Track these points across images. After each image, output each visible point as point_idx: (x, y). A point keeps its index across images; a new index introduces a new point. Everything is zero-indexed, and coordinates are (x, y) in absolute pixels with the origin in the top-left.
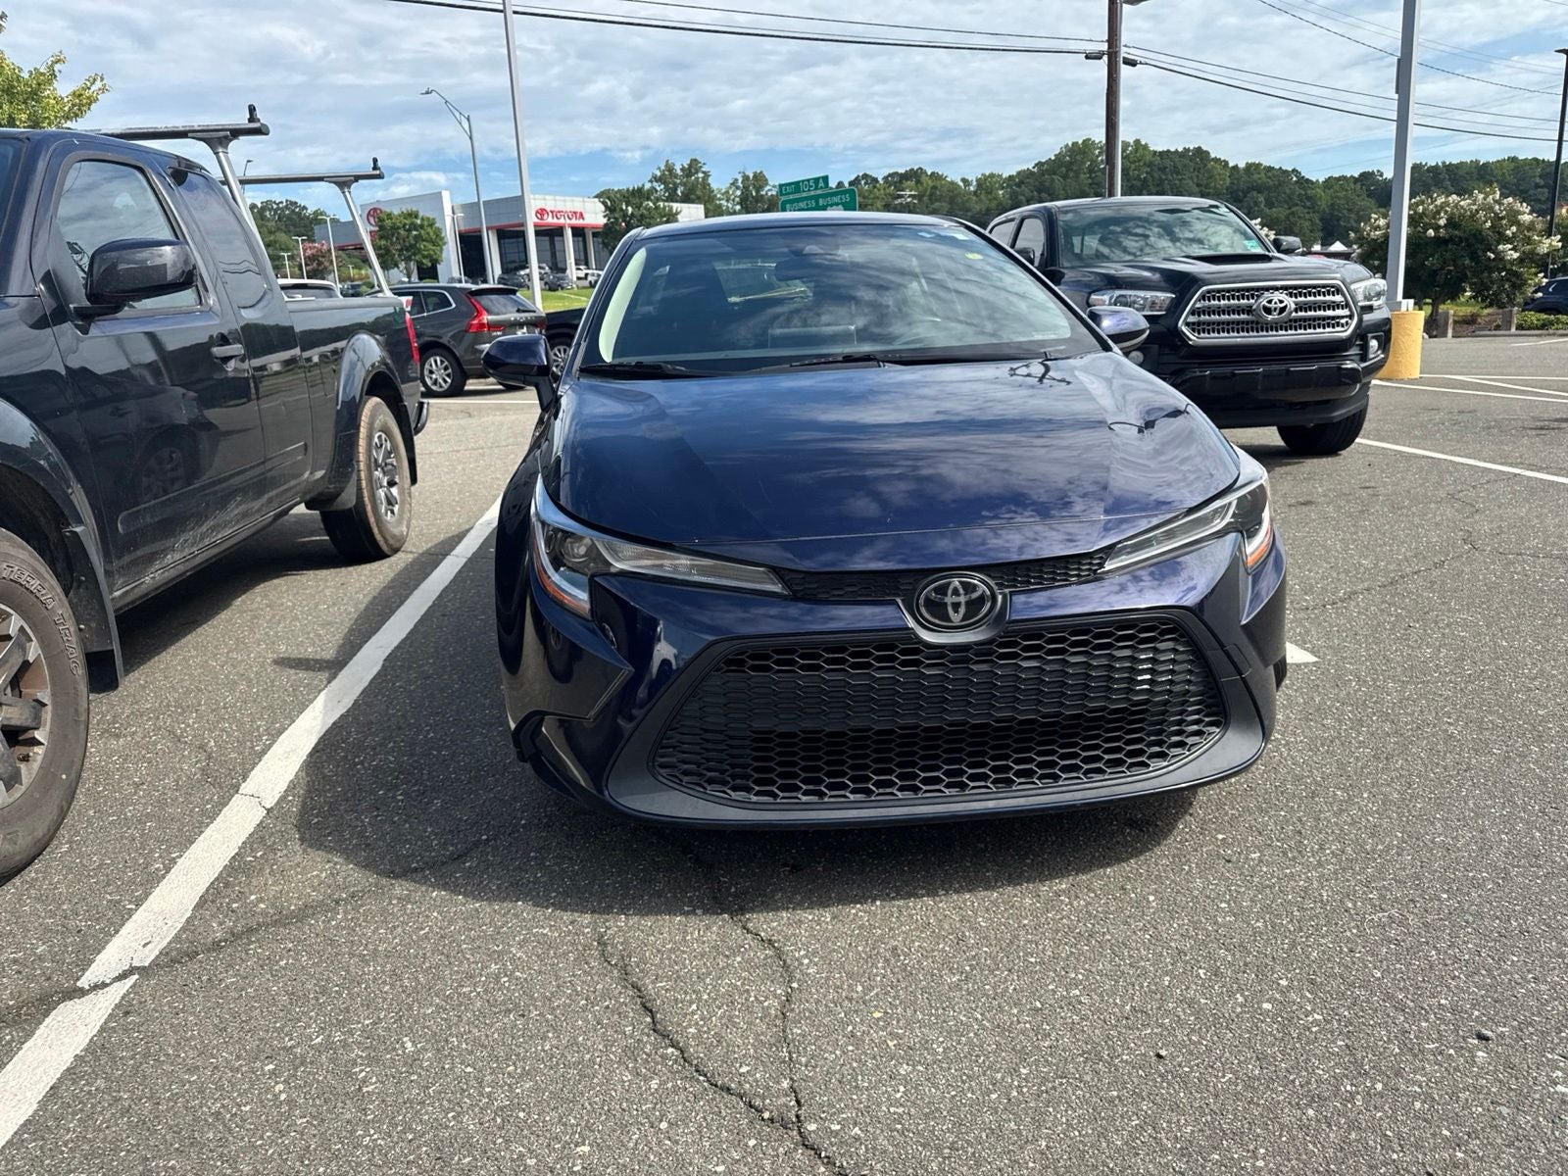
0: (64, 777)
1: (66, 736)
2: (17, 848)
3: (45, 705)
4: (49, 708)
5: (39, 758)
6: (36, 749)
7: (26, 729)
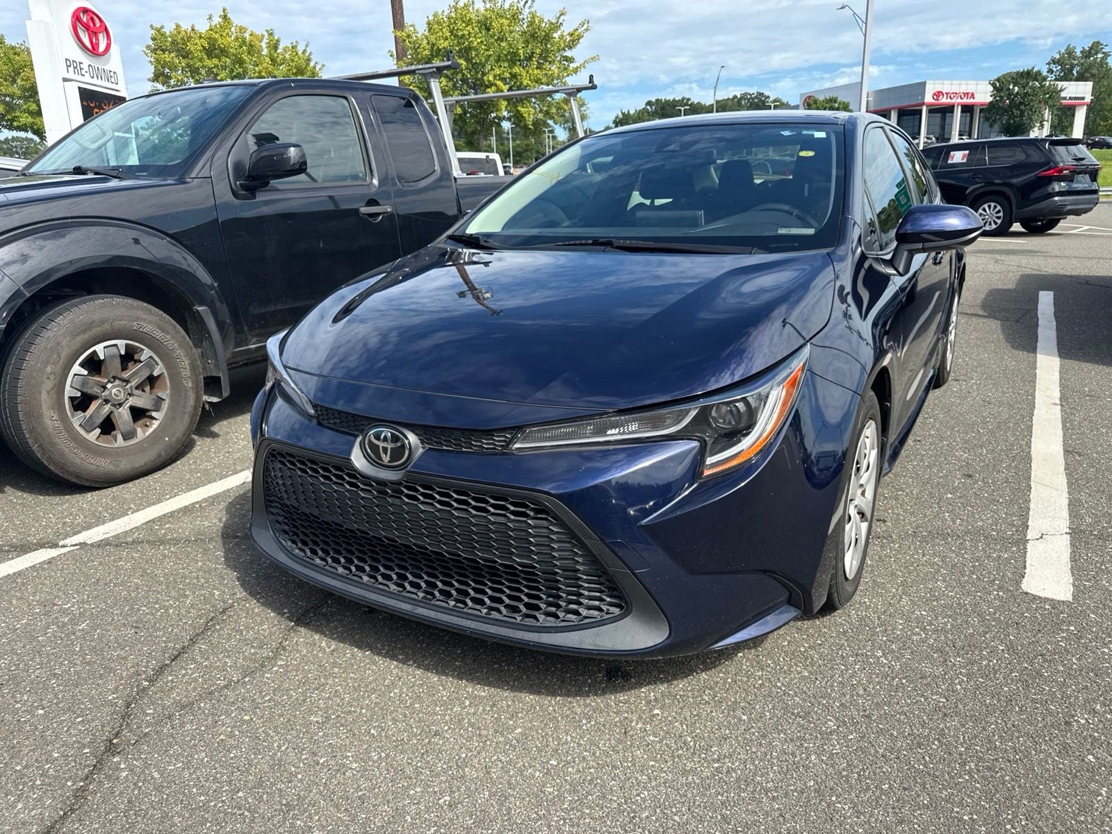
0: (167, 439)
1: (174, 418)
2: (119, 469)
3: (164, 400)
4: (167, 401)
5: (155, 426)
6: (154, 421)
7: (149, 411)
